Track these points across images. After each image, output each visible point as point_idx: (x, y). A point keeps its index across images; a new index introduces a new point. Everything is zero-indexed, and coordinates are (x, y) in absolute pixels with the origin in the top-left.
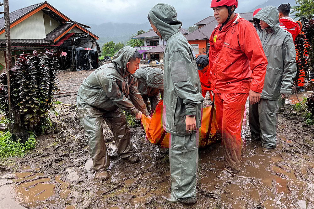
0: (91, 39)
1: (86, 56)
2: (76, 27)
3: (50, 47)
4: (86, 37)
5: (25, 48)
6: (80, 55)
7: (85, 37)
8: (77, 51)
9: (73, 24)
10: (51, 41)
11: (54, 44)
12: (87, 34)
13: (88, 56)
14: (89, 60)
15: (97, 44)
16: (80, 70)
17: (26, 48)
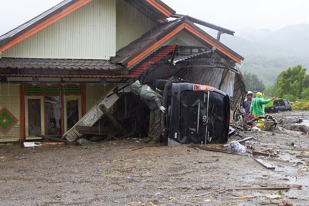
0: (222, 60)
1: (197, 106)
2: (184, 30)
3: (119, 80)
4: (209, 57)
5: (62, 79)
6: (181, 104)
7: (205, 56)
8: (176, 93)
9: (180, 23)
10: (121, 64)
11: (127, 73)
12: (211, 47)
13: (202, 106)
14: (205, 117)
15: (237, 74)
16: (178, 141)
17: (64, 79)
